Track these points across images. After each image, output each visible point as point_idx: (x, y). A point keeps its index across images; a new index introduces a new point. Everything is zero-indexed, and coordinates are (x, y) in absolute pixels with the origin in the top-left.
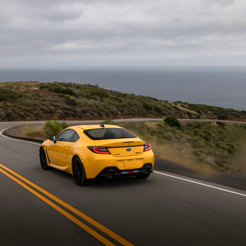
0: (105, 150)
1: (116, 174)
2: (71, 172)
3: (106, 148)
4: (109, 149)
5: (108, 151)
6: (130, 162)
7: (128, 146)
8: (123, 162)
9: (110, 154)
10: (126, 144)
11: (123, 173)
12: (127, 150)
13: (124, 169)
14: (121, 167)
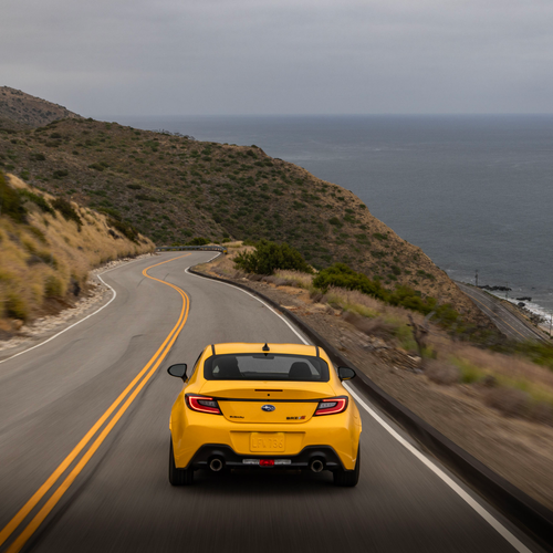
0: (209, 404)
1: (227, 463)
3: (216, 399)
4: (221, 403)
5: (218, 407)
6: (265, 438)
7: (268, 401)
8: (248, 435)
9: (221, 414)
10: (264, 396)
12: (264, 410)
14: (240, 446)
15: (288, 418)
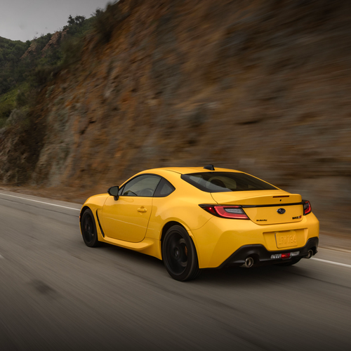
0: (238, 211)
1: (260, 260)
2: (157, 253)
3: (241, 207)
4: (245, 210)
5: (244, 213)
6: (285, 236)
7: (281, 205)
8: (273, 234)
9: (249, 219)
11: (273, 257)
12: (279, 212)
13: (276, 249)
14: (271, 245)
15: (293, 218)
